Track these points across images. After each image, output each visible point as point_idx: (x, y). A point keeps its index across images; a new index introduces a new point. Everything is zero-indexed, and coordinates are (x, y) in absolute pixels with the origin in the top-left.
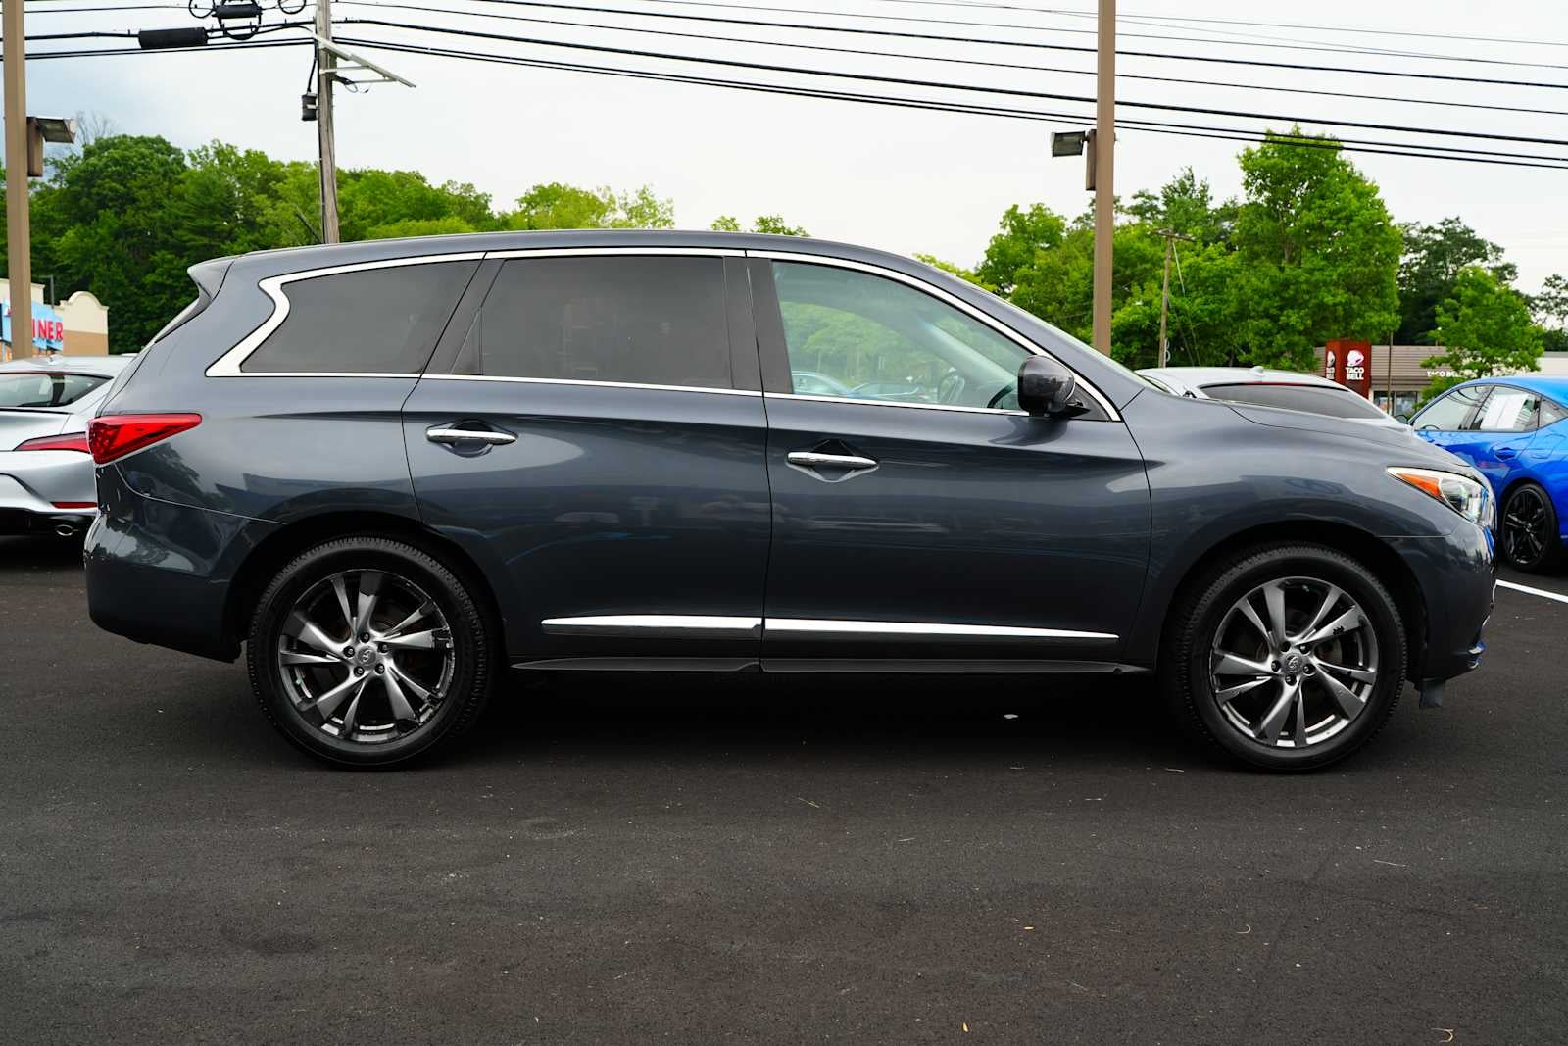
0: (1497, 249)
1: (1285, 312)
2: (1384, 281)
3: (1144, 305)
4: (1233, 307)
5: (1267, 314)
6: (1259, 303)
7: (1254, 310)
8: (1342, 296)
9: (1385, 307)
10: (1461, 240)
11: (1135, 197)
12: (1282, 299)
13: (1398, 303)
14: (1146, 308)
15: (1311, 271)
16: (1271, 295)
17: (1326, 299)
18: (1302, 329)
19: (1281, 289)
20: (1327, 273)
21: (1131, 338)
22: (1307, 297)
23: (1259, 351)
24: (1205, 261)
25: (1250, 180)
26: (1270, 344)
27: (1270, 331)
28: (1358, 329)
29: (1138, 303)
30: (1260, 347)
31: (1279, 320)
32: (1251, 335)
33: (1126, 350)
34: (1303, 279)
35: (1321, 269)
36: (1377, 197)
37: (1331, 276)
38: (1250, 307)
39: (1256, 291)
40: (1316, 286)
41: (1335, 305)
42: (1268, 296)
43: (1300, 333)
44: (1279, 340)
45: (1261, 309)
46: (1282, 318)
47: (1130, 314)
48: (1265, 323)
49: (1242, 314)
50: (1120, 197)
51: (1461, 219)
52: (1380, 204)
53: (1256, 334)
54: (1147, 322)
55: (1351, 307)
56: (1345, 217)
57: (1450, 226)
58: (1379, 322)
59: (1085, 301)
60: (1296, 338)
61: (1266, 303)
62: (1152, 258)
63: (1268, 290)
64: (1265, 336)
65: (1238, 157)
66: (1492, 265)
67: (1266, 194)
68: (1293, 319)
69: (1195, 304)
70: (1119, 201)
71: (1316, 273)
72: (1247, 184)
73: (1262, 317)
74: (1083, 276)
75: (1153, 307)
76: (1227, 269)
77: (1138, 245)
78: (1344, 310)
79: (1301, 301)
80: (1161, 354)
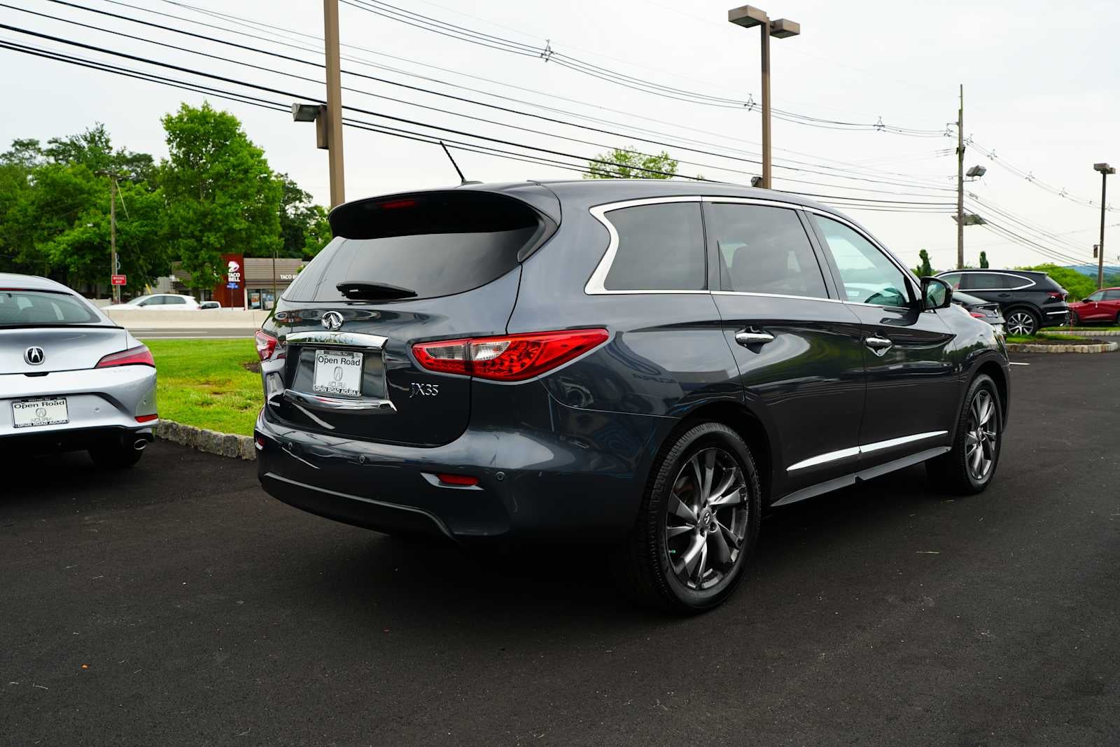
0: (309, 196)
1: (206, 234)
2: (271, 215)
3: (93, 227)
4: (166, 230)
5: (192, 236)
6: (187, 228)
7: (183, 232)
8: (244, 224)
9: (272, 232)
10: (288, 188)
11: (50, 142)
12: (204, 225)
13: (280, 229)
14: (95, 229)
15: (223, 206)
16: (195, 222)
17: (234, 226)
18: (219, 246)
19: (201, 217)
20: (233, 207)
21: (84, 252)
22: (220, 224)
23: (189, 262)
24: (136, 195)
25: (172, 138)
26: (197, 257)
27: (196, 248)
28: (257, 246)
29: (89, 225)
30: (189, 259)
31: (202, 240)
32: (182, 250)
33: (82, 261)
34: (218, 211)
35: (230, 205)
36: (263, 158)
37: (237, 210)
38: (180, 230)
39: (183, 218)
40: (227, 216)
41: (240, 230)
42: (192, 223)
43: (216, 249)
44: (203, 254)
45: (189, 231)
46: (204, 238)
47: (83, 233)
48: (192, 242)
49: (174, 235)
50: (38, 141)
51: (288, 175)
52: (265, 162)
53: (186, 250)
54: (98, 240)
55: (250, 232)
56: (243, 170)
57: (282, 179)
58: (270, 243)
59: (34, 222)
60: (214, 253)
61: (191, 227)
62: (89, 190)
63: (193, 218)
64: (193, 251)
65: (162, 120)
66: (306, 206)
67: (183, 149)
68: (212, 239)
69: (134, 227)
70: (38, 144)
71: (228, 207)
72: (169, 141)
73: (189, 238)
74: (30, 203)
75: (102, 228)
76: (154, 202)
77: (75, 180)
78: (246, 233)
79: (216, 226)
80: (113, 264)
